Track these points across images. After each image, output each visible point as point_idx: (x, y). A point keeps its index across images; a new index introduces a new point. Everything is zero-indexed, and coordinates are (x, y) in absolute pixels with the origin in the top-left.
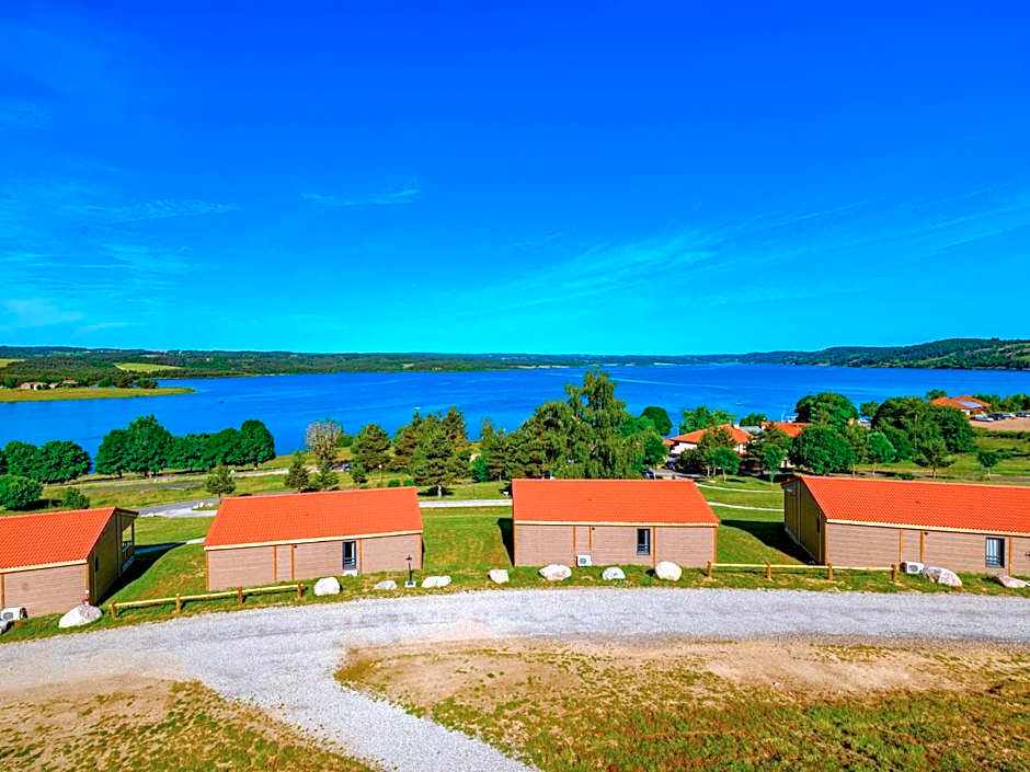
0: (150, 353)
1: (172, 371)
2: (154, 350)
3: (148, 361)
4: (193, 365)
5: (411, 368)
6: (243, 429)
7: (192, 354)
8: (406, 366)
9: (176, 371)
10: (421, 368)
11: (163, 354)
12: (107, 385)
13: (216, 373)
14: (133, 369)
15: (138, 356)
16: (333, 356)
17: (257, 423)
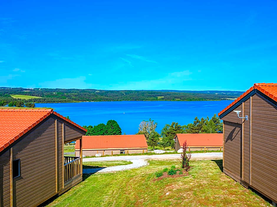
0: (26, 90)
1: (38, 99)
2: (27, 88)
3: (26, 94)
4: (47, 96)
5: (162, 99)
6: (108, 124)
7: (46, 90)
8: (159, 97)
9: (40, 99)
10: (168, 99)
11: (32, 90)
12: (12, 106)
13: (60, 100)
14: (20, 98)
15: (20, 91)
16: (118, 91)
17: (114, 122)
